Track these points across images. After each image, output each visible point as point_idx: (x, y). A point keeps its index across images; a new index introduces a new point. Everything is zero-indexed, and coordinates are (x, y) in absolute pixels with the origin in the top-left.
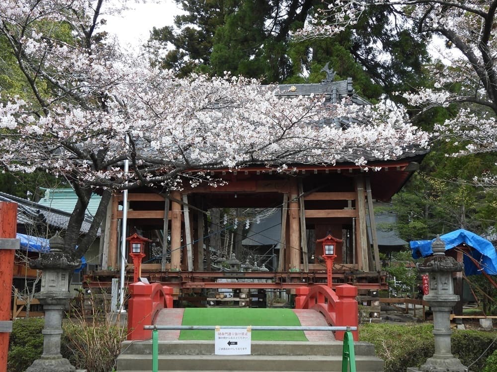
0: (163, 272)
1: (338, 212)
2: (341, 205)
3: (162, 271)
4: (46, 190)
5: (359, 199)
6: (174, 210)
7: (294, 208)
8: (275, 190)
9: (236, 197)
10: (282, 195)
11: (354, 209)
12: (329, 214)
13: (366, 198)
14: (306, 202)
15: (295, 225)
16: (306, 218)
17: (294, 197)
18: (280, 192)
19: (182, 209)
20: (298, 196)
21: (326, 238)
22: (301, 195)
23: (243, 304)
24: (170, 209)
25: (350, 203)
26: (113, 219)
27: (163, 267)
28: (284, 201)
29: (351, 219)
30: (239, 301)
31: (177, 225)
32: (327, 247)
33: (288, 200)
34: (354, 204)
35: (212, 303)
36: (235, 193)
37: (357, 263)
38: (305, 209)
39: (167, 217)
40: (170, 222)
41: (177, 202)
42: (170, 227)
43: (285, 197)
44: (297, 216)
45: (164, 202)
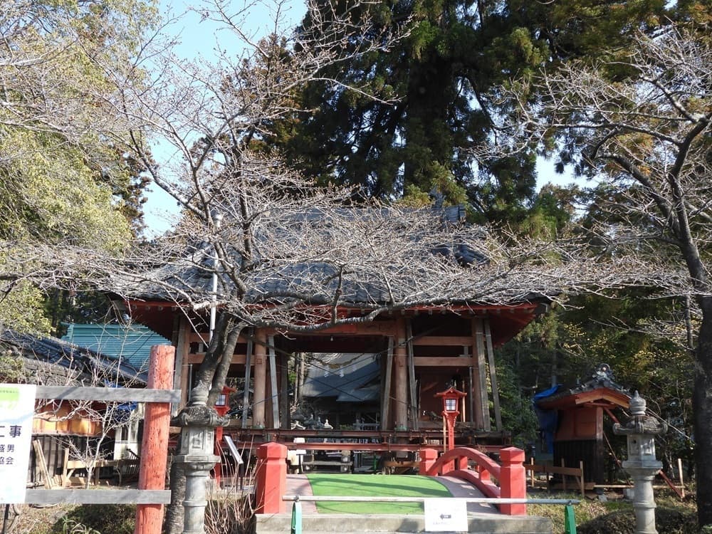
0: (244, 430)
1: (452, 360)
2: (456, 352)
3: (243, 427)
4: (69, 326)
5: (478, 345)
6: (258, 355)
7: (401, 354)
8: (378, 333)
9: (332, 339)
10: (387, 339)
11: (471, 357)
12: (442, 361)
13: (485, 343)
14: (414, 347)
15: (402, 375)
16: (415, 367)
17: (401, 340)
18: (384, 334)
19: (268, 353)
20: (406, 340)
21: (448, 391)
22: (409, 339)
23: (346, 469)
24: (254, 353)
25: (466, 350)
26: (183, 364)
27: (243, 424)
28: (390, 345)
29: (467, 368)
30: (340, 466)
31: (261, 371)
32: (448, 402)
33: (394, 345)
34: (472, 351)
35: (308, 468)
36: (332, 335)
37: (475, 420)
38: (415, 356)
39: (249, 364)
40: (253, 369)
41: (262, 344)
42: (252, 375)
43: (391, 341)
44: (404, 363)
45: (246, 344)
